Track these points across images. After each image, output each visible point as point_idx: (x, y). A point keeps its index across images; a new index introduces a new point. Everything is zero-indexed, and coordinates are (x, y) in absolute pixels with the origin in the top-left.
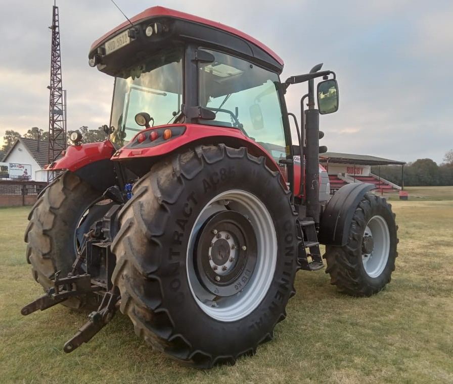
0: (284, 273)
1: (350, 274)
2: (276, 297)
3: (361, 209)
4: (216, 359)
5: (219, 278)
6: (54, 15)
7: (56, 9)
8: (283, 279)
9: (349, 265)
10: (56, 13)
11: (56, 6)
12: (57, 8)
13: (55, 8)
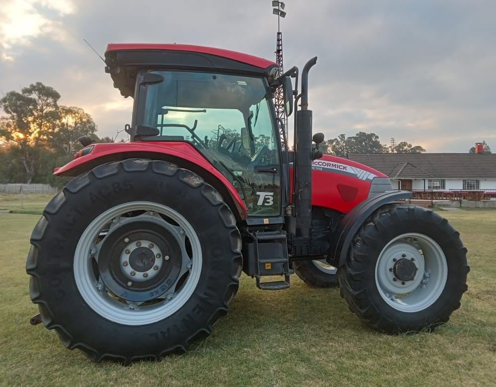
0: (209, 288)
1: (355, 302)
2: (194, 310)
3: (373, 224)
4: (103, 356)
5: (130, 284)
6: (279, 40)
7: (280, 35)
8: (205, 294)
9: (351, 290)
10: (280, 38)
11: (280, 32)
12: (281, 33)
13: (279, 33)
